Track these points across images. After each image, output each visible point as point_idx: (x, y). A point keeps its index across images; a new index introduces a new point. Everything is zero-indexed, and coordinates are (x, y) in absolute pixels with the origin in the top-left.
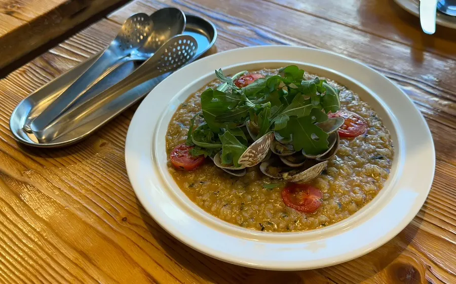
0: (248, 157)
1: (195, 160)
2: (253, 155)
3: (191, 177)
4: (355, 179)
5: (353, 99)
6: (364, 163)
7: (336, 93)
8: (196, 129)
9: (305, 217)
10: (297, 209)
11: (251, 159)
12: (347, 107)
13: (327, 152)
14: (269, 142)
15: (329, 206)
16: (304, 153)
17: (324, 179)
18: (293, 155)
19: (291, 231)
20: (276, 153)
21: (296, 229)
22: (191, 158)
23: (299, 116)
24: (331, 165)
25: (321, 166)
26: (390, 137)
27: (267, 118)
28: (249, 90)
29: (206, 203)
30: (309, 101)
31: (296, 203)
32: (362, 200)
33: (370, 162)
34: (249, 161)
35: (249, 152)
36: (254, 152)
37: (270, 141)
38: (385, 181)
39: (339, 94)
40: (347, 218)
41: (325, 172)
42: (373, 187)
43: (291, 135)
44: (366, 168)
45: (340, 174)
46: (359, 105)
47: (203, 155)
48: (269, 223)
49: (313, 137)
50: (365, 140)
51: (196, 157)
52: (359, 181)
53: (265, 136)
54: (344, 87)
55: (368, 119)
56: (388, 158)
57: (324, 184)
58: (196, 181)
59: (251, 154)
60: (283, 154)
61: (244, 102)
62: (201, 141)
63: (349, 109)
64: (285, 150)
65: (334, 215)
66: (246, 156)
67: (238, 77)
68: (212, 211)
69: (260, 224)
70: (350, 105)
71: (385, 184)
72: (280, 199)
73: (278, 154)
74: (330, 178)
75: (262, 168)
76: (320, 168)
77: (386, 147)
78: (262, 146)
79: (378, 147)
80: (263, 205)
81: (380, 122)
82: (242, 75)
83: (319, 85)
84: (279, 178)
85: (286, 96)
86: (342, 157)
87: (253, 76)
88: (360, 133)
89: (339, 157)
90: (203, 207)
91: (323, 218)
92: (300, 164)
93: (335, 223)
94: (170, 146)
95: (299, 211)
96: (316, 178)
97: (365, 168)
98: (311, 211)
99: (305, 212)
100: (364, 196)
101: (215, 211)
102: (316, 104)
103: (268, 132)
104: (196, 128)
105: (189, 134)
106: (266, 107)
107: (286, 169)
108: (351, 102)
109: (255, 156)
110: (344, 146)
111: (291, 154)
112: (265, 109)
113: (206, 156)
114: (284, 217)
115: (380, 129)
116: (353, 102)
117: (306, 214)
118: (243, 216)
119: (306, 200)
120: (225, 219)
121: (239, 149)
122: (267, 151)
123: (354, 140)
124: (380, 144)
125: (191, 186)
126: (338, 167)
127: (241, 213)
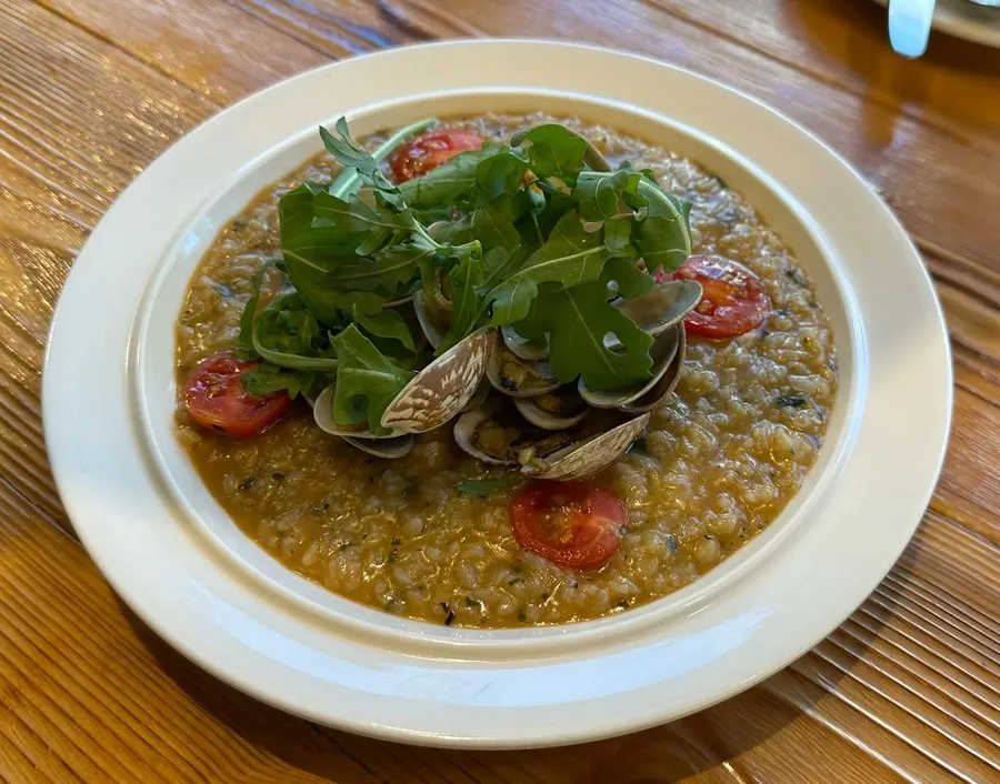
0: (411, 410)
1: (259, 406)
2: (426, 403)
3: (248, 457)
4: (722, 465)
5: (739, 219)
6: (750, 419)
7: (677, 214)
8: (268, 308)
9: (574, 582)
10: (551, 559)
11: (419, 414)
12: (717, 242)
13: (648, 388)
14: (477, 359)
15: (643, 549)
16: (582, 390)
17: (634, 465)
18: (554, 393)
19: (531, 624)
20: (501, 389)
21: (546, 618)
22: (247, 401)
23: (567, 282)
24: (657, 423)
25: (624, 434)
26: (830, 338)
27: (470, 287)
28: (429, 189)
29: (288, 541)
30: (600, 237)
31: (550, 544)
32: (736, 531)
33: (766, 415)
34: (416, 419)
35: (414, 396)
36: (430, 393)
37: (480, 355)
38: (805, 472)
39: (687, 215)
40: (689, 582)
41: (640, 445)
42: (769, 490)
43: (547, 336)
44: (756, 434)
45: (683, 450)
46: (751, 237)
47: (284, 393)
48: (469, 603)
49: (610, 341)
50: (760, 347)
51: (263, 396)
52: (731, 474)
53: (467, 341)
54: (714, 181)
55: (776, 283)
56: (821, 402)
57: (634, 481)
58: (261, 472)
59: (419, 401)
60: (522, 393)
61: (408, 236)
62: (280, 347)
63: (722, 250)
64: (530, 379)
65: (654, 576)
66: (404, 407)
67: (407, 137)
68: (302, 565)
69: (443, 605)
70: (728, 237)
71: (806, 481)
72: (504, 528)
73: (506, 391)
74: (650, 463)
75: (461, 433)
76: (623, 437)
77: (816, 370)
78: (454, 375)
79: (794, 371)
80: (456, 546)
81: (808, 293)
82: (421, 132)
83: (630, 189)
84: (507, 463)
85: (539, 210)
86: (691, 400)
87: (452, 137)
88: (748, 327)
89: (684, 400)
90: (277, 552)
91: (623, 584)
92: (572, 421)
93: (655, 599)
94: (188, 359)
95: (557, 564)
96: (614, 462)
97: (752, 435)
98: (591, 562)
99: (574, 567)
100: (744, 517)
101: (311, 566)
102: (619, 244)
103: (474, 329)
104: (267, 301)
105: (246, 322)
106: (465, 257)
107: (532, 435)
108: (730, 229)
109: (434, 404)
110: (699, 368)
111: (545, 390)
112: (463, 262)
113: (293, 394)
114: (511, 583)
115: (805, 315)
116: (738, 227)
117: (575, 574)
118: (395, 581)
119: (578, 530)
120: (342, 589)
121: (386, 381)
122: (473, 385)
123: (729, 348)
124: (800, 361)
125: (246, 486)
126: (677, 431)
127: (388, 571)
